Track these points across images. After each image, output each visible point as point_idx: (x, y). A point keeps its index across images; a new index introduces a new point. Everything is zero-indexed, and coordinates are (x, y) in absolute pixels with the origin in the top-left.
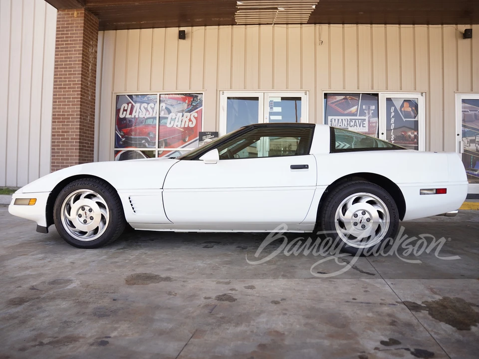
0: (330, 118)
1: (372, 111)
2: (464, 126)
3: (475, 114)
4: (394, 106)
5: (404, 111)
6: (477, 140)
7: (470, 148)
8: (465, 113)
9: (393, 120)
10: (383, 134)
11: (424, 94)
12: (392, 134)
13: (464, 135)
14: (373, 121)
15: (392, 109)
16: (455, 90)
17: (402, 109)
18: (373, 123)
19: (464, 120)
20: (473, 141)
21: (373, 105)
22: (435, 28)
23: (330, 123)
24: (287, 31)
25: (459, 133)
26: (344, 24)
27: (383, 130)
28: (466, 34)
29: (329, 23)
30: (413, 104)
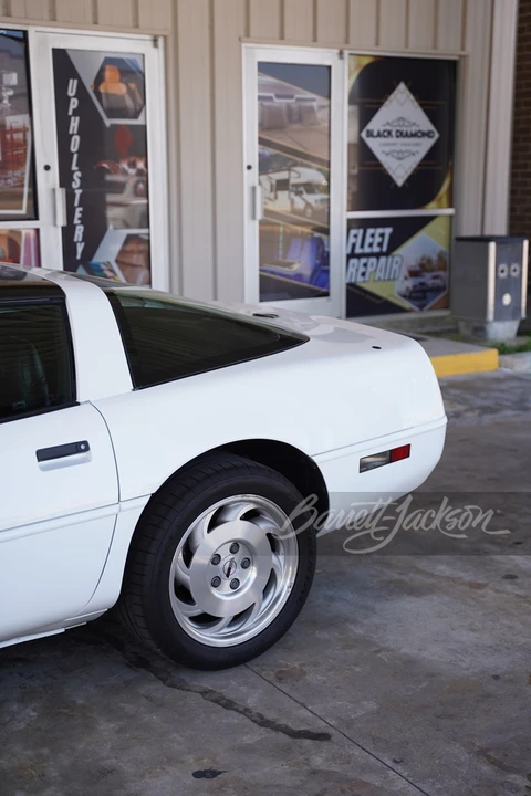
1: (11, 93)
2: (262, 141)
3: (288, 106)
4: (75, 75)
5: (107, 94)
6: (293, 181)
7: (278, 202)
8: (266, 103)
9: (74, 124)
10: (47, 168)
11: (161, 42)
12: (74, 168)
13: (265, 166)
14: (15, 126)
15: (73, 86)
16: (242, 33)
17: (102, 89)
18: (17, 131)
19: (263, 127)
20: (282, 185)
21: (10, 70)
25: (252, 162)
27: (45, 155)
30: (130, 72)
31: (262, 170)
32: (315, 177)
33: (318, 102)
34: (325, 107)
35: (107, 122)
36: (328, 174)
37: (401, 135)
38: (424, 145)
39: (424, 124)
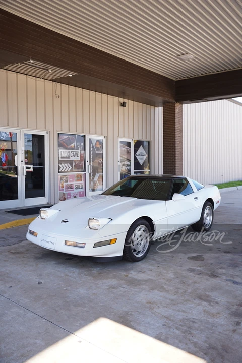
0: (60, 150)
1: (82, 147)
3: (124, 150)
7: (123, 168)
8: (121, 149)
9: (92, 153)
10: (87, 161)
11: (106, 137)
12: (91, 161)
15: (92, 145)
16: (118, 136)
17: (96, 146)
18: (83, 154)
19: (121, 154)
20: (123, 165)
21: (82, 142)
22: (110, 97)
23: (60, 154)
24: (36, 83)
25: (119, 160)
26: (68, 85)
27: (87, 159)
28: (123, 105)
29: (61, 83)
30: (101, 143)
31: (121, 162)
32: (129, 163)
33: (129, 149)
34: (130, 150)
35: (97, 152)
36: (130, 163)
37: (141, 155)
38: (145, 157)
39: (145, 154)
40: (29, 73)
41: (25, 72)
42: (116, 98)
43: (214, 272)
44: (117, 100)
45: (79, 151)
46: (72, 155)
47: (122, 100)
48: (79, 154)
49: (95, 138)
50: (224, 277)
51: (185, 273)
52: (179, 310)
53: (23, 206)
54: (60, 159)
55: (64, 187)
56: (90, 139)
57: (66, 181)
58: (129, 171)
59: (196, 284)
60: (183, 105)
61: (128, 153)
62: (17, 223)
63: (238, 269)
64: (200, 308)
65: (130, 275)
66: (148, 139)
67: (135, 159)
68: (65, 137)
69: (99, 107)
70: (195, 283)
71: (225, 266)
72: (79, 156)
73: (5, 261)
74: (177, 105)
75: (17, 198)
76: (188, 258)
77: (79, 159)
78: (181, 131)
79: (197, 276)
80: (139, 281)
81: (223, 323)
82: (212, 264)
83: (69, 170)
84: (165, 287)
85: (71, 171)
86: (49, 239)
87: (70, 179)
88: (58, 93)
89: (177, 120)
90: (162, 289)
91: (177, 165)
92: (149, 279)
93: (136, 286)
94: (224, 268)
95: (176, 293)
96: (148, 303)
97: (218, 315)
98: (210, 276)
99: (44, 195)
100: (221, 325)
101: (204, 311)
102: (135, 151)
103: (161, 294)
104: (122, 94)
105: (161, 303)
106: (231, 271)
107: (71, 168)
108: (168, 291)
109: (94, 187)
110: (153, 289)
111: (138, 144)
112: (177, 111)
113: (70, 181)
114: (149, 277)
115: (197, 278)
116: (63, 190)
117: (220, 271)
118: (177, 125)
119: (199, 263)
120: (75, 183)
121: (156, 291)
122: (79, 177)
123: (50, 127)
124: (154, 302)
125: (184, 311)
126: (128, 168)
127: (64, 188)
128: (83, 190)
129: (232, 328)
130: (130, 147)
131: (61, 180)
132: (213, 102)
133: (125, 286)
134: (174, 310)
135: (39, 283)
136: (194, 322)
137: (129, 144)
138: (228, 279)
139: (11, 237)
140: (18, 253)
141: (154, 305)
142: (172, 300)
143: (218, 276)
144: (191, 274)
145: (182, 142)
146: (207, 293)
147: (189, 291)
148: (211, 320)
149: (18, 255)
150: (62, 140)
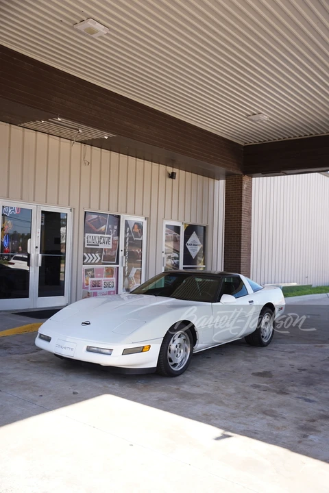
0: (87, 235)
1: (116, 231)
5: (135, 232)
7: (169, 262)
8: (167, 235)
9: (128, 239)
10: (122, 251)
11: (147, 218)
12: (127, 251)
15: (128, 229)
16: (164, 217)
17: (134, 230)
18: (116, 241)
20: (170, 257)
21: (116, 225)
22: (155, 165)
23: (86, 240)
24: (60, 143)
25: (164, 250)
26: (101, 148)
27: (122, 247)
28: (172, 176)
29: (91, 145)
30: (140, 226)
31: (166, 253)
32: (176, 255)
33: (178, 235)
34: (179, 237)
35: (135, 239)
36: (179, 255)
37: (194, 245)
38: (199, 248)
39: (199, 243)
40: (51, 132)
41: (46, 130)
42: (163, 167)
43: (283, 389)
44: (164, 169)
45: (111, 236)
46: (102, 241)
47: (170, 170)
48: (111, 240)
49: (134, 219)
50: (295, 395)
51: (247, 389)
52: (240, 423)
53: (35, 307)
54: (86, 246)
55: (89, 283)
56: (126, 221)
57: (93, 277)
58: (177, 265)
59: (262, 401)
60: (253, 179)
61: (176, 241)
62: (32, 327)
63: (312, 387)
64: (264, 421)
65: (181, 389)
66: (204, 224)
67: (186, 249)
68: (95, 216)
69: (139, 178)
70: (259, 398)
71: (297, 384)
72: (111, 243)
73: (26, 370)
74: (245, 179)
75: (27, 296)
76: (253, 374)
77: (110, 247)
78: (250, 214)
79: (262, 392)
80: (192, 394)
81: (288, 435)
82: (281, 381)
83: (97, 262)
84: (224, 401)
85: (99, 263)
86: (66, 345)
87: (97, 273)
88: (88, 158)
89: (244, 199)
90: (221, 403)
91: (243, 260)
92: (206, 393)
93: (190, 399)
94: (296, 386)
95: (237, 407)
96: (204, 415)
97: (284, 429)
98: (278, 393)
99: (63, 294)
100: (286, 437)
101: (269, 424)
102: (186, 239)
103: (220, 408)
104: (170, 162)
105: (219, 415)
106: (304, 389)
107: (99, 258)
108: (227, 406)
109: (129, 286)
110: (210, 403)
111: (190, 230)
112: (245, 186)
113: (97, 277)
114: (205, 392)
115: (262, 394)
116: (87, 288)
117: (290, 388)
118: (244, 206)
119: (266, 379)
120: (104, 280)
121: (213, 405)
122: (110, 271)
123: (75, 204)
124: (211, 415)
125: (245, 424)
126: (176, 261)
127: (89, 286)
128: (114, 289)
129: (297, 439)
130: (179, 233)
131: (86, 274)
132: (295, 176)
133: (177, 399)
134: (234, 422)
135: (74, 393)
136: (256, 433)
137: (177, 229)
138: (300, 396)
139: (26, 344)
140: (40, 362)
141: (212, 417)
142: (233, 414)
143: (287, 394)
144: (256, 390)
145: (250, 229)
146: (273, 409)
147: (252, 406)
148: (274, 432)
149: (40, 364)
150: (89, 221)
